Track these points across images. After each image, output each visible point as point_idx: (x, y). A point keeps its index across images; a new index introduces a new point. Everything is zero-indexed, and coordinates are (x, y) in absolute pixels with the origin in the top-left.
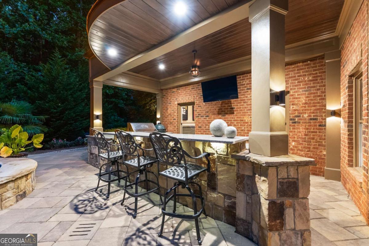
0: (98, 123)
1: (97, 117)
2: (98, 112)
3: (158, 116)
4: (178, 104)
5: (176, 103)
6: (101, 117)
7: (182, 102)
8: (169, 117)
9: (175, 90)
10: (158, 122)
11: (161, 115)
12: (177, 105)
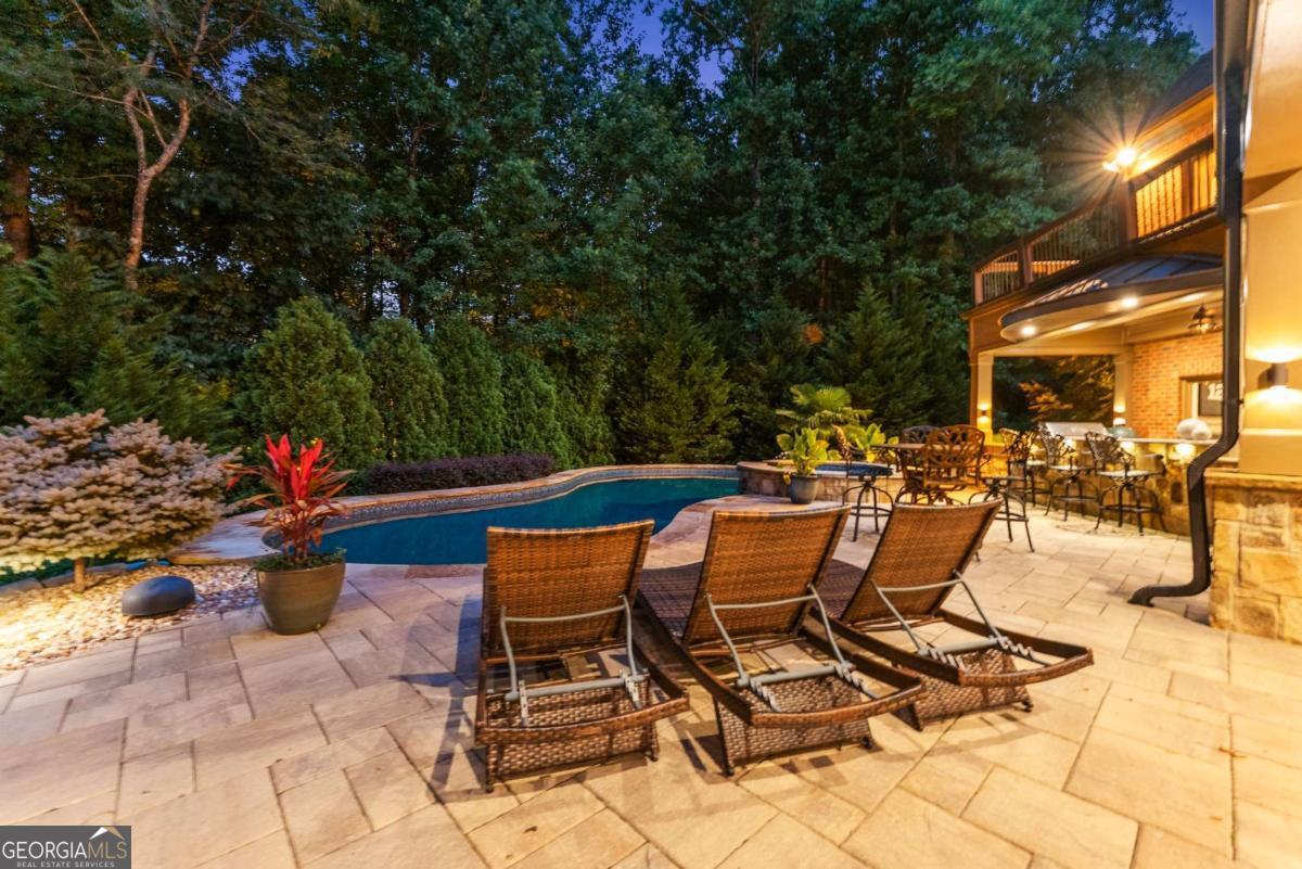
0: (984, 423)
1: (984, 413)
2: (985, 404)
3: (1119, 407)
4: (1182, 378)
5: (1176, 375)
6: (989, 413)
7: (1193, 372)
8: (1153, 410)
9: (1172, 344)
10: (1118, 421)
11: (1130, 404)
12: (1177, 381)
